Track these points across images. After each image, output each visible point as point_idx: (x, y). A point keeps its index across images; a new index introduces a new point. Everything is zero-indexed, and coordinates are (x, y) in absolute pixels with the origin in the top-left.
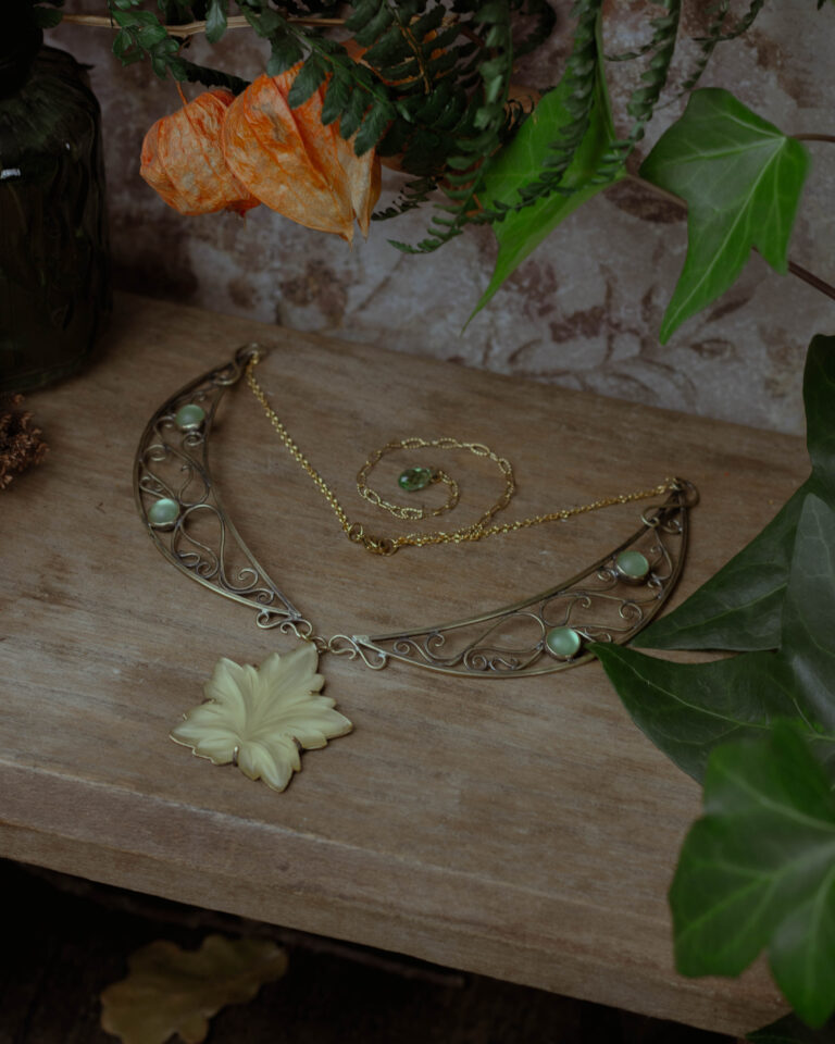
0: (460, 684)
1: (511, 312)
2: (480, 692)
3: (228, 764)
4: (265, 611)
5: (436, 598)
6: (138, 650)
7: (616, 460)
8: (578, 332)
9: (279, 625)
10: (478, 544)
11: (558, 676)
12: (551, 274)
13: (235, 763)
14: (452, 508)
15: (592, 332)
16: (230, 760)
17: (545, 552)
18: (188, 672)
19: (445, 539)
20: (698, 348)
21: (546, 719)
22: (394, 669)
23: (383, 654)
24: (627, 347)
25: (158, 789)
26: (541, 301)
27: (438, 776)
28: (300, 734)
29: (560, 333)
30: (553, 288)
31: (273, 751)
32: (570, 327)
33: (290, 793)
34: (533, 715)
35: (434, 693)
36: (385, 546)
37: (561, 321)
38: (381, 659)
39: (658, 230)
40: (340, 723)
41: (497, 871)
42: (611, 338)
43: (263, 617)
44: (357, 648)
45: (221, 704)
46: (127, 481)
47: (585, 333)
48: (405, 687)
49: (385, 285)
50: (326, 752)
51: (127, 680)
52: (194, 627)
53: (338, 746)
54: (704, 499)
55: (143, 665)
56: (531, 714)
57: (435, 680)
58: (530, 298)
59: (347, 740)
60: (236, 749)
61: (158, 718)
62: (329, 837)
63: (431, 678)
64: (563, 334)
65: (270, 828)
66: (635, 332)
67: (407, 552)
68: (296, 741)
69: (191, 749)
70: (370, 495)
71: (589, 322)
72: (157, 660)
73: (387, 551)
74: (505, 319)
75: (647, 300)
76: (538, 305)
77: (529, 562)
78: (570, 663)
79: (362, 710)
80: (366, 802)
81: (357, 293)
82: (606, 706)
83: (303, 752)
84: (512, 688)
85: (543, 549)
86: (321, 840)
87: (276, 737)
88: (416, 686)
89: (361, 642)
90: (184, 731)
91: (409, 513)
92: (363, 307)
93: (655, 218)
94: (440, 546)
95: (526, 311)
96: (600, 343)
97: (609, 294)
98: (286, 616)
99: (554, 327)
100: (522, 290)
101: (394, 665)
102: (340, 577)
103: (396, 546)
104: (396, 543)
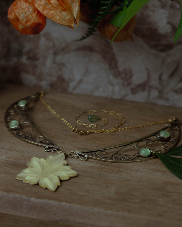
0: (112, 164)
1: (119, 86)
2: (119, 166)
3: (36, 185)
4: (47, 147)
5: (102, 145)
6: (5, 157)
8: (139, 90)
9: (52, 150)
11: (144, 162)
12: (131, 72)
13: (38, 184)
14: (105, 125)
15: (143, 89)
16: (36, 183)
17: (136, 135)
18: (22, 162)
19: (104, 131)
20: (176, 91)
21: (142, 172)
22: (90, 161)
23: (86, 156)
24: (155, 94)
25: (12, 192)
26: (128, 81)
27: (107, 187)
28: (60, 175)
29: (134, 91)
30: (131, 76)
31: (51, 180)
32: (137, 89)
33: (57, 192)
34: (137, 171)
35: (104, 166)
37: (134, 87)
38: (86, 158)
39: (163, 54)
40: (73, 173)
41: (129, 211)
42: (149, 91)
43: (47, 148)
44: (77, 155)
45: (33, 168)
46: (3, 120)
47: (141, 90)
48: (94, 165)
50: (69, 181)
51: (2, 164)
52: (24, 151)
53: (73, 180)
55: (7, 161)
56: (136, 171)
57: (104, 163)
58: (125, 81)
59: (75, 178)
60: (38, 179)
61: (12, 173)
62: (71, 203)
63: (102, 163)
65: (50, 202)
67: (92, 135)
68: (59, 177)
69: (23, 181)
70: (79, 122)
71: (142, 87)
72: (11, 159)
73: (86, 134)
75: (160, 78)
76: (127, 83)
77: (131, 137)
78: (148, 158)
79: (80, 171)
80: (83, 194)
82: (160, 169)
83: (61, 181)
84: (130, 165)
85: (135, 134)
86: (68, 205)
87: (52, 176)
88: (98, 165)
89: (79, 153)
90: (20, 175)
91: (92, 126)
92: (74, 89)
93: (162, 51)
94: (103, 133)
95: (123, 85)
96: (146, 93)
97: (149, 77)
98: (54, 148)
99: (132, 89)
101: (90, 160)
102: (71, 140)
103: (88, 133)
104: (88, 132)
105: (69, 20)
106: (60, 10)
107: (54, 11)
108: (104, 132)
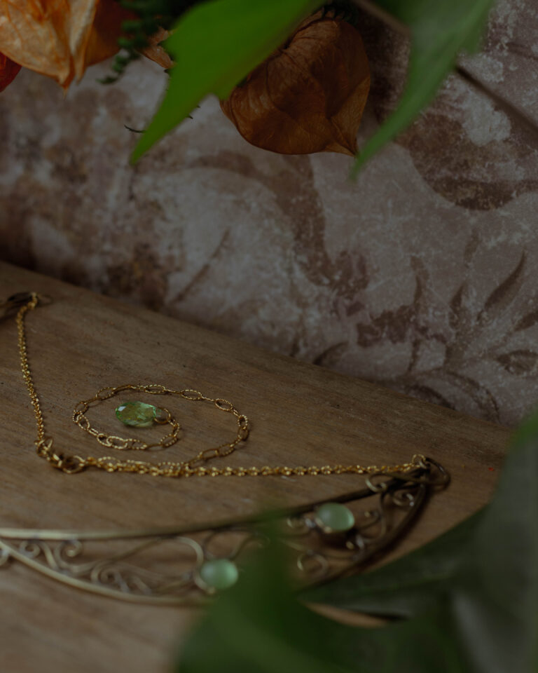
1: (320, 309)
7: (371, 438)
8: (384, 335)
10: (176, 482)
12: (363, 268)
15: (399, 337)
19: (140, 469)
20: (504, 360)
23: (8, 551)
24: (433, 356)
26: (350, 298)
29: (366, 336)
30: (363, 283)
32: (377, 329)
36: (70, 464)
37: (368, 322)
39: (473, 218)
42: (416, 344)
47: (391, 337)
49: (204, 272)
54: (454, 486)
58: (339, 294)
64: (369, 337)
66: (440, 338)
67: (93, 474)
71: (396, 324)
73: (71, 468)
74: (314, 317)
75: (456, 301)
76: (347, 302)
81: (178, 281)
85: (247, 497)
91: (115, 443)
92: (180, 297)
93: (470, 204)
94: (134, 476)
95: (335, 310)
96: (404, 350)
97: (418, 294)
99: (361, 328)
100: (333, 285)
101: (17, 568)
102: (6, 482)
103: (82, 465)
104: (82, 462)
105: (53, 57)
106: (28, 16)
107: (9, 16)
108: (142, 472)
